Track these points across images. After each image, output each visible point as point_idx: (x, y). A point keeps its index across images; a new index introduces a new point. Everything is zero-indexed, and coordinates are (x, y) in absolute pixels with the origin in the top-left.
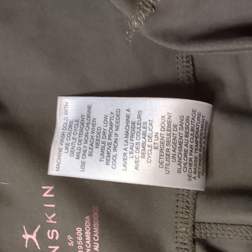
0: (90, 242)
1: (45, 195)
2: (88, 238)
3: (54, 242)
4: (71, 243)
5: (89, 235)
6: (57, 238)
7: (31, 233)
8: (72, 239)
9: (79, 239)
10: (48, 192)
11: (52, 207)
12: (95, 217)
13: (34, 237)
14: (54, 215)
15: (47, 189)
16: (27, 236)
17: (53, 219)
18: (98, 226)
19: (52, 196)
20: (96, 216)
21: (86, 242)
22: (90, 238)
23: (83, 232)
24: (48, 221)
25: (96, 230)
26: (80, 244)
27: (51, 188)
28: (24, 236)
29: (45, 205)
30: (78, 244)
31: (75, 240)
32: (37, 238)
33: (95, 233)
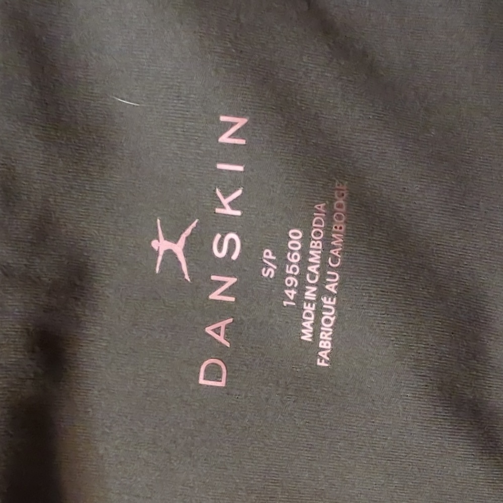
0: (318, 269)
1: (224, 139)
2: (315, 257)
3: (226, 266)
4: (269, 270)
5: (319, 250)
6: (235, 257)
7: (173, 237)
8: (274, 258)
9: (293, 260)
10: (233, 130)
11: (236, 172)
12: (338, 209)
13: (178, 248)
14: (239, 193)
15: (232, 124)
16: (161, 245)
17: (233, 205)
18: (342, 230)
19: (242, 142)
20: (340, 206)
21: (310, 268)
22: (319, 257)
23: (306, 240)
24: (218, 210)
25: (338, 240)
26: (291, 272)
27: (241, 122)
28: (155, 244)
29: (220, 166)
30: (287, 271)
31: (282, 261)
32: (187, 250)
33: (334, 247)
